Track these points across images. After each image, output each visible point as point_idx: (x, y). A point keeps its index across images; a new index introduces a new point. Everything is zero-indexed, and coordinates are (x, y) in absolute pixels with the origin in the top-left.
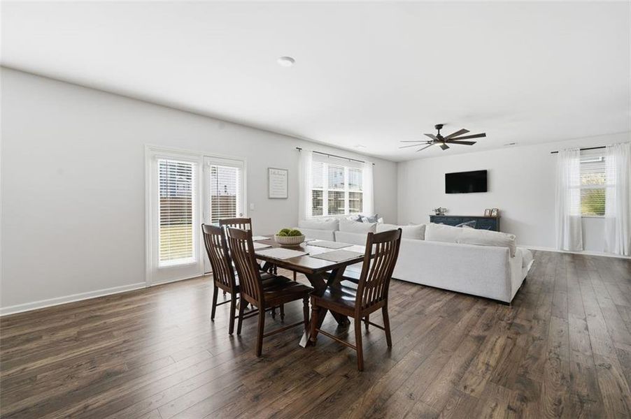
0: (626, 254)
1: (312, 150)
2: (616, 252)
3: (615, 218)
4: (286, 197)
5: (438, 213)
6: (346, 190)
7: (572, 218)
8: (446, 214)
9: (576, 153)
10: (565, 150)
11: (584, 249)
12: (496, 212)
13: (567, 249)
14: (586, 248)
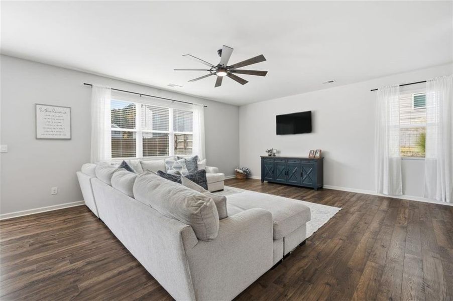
0: (448, 200)
1: (111, 88)
2: (438, 198)
3: (436, 161)
4: (69, 138)
5: (270, 154)
6: (171, 131)
7: (391, 161)
8: (277, 155)
9: (395, 89)
10: (384, 87)
11: (403, 194)
12: (319, 153)
13: (386, 193)
14: (406, 192)
